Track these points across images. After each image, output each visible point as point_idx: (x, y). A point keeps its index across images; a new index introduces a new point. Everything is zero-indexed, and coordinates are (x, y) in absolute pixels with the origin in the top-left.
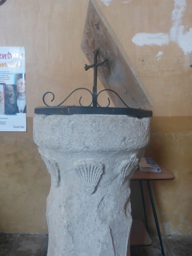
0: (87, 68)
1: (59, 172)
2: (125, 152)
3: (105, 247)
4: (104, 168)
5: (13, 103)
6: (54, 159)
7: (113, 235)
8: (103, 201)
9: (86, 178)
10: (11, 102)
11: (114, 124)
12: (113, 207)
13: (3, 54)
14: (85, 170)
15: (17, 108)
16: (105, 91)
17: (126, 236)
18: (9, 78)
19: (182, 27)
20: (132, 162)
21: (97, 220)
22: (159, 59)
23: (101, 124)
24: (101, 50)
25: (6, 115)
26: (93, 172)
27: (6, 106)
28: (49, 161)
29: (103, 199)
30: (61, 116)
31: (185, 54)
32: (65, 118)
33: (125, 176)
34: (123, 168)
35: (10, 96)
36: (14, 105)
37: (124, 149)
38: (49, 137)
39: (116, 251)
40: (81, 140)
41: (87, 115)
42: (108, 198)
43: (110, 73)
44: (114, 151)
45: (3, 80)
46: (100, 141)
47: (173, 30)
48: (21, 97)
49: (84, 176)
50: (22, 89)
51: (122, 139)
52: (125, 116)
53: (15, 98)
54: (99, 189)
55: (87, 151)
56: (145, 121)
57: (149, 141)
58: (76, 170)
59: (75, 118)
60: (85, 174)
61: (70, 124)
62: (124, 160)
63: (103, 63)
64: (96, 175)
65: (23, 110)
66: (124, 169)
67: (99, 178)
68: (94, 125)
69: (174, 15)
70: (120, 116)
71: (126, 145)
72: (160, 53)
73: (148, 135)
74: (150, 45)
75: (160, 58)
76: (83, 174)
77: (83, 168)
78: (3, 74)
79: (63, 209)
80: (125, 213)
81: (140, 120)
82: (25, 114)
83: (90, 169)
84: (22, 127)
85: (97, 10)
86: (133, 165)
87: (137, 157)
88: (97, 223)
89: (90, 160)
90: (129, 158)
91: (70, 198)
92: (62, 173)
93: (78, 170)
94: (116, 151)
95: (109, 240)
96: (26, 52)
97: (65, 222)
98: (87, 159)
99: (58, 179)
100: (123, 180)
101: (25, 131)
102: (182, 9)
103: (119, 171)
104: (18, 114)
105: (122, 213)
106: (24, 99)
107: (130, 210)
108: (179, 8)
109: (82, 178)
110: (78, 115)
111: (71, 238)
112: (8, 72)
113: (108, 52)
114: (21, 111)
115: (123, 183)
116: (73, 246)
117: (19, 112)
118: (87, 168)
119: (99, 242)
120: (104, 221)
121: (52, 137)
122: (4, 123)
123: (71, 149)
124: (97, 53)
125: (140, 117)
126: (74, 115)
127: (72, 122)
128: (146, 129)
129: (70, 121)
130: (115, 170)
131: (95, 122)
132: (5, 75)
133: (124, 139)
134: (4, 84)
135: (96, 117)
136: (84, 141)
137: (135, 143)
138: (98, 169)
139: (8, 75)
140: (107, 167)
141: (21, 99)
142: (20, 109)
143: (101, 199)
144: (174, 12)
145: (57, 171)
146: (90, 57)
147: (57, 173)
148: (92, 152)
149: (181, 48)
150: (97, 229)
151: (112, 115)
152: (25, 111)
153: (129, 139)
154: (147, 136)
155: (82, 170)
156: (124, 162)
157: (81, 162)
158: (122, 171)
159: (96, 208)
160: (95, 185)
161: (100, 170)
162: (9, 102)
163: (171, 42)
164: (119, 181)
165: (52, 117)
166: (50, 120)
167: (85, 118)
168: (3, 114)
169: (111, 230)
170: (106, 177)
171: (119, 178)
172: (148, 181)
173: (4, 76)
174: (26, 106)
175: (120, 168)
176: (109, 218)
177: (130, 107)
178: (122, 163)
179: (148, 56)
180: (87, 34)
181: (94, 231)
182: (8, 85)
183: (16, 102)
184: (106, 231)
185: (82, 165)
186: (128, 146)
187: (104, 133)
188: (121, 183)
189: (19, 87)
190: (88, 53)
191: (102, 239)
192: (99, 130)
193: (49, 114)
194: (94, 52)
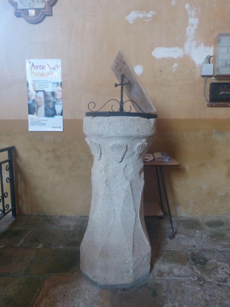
0: (116, 85)
1: (101, 150)
2: (138, 138)
3: (127, 193)
4: (127, 147)
5: (51, 107)
6: (98, 142)
7: (132, 188)
8: (126, 167)
9: (117, 153)
10: (49, 106)
11: (133, 121)
12: (132, 171)
13: (43, 66)
14: (117, 148)
15: (55, 111)
16: (130, 101)
17: (140, 191)
18: (48, 86)
19: (195, 42)
20: (143, 144)
21: (123, 178)
22: (174, 70)
23: (125, 122)
24: (126, 75)
25: (46, 117)
26: (121, 149)
27: (46, 109)
28: (95, 143)
29: (126, 166)
30: (103, 117)
31: (197, 65)
32: (106, 118)
33: (139, 153)
34: (138, 147)
35: (49, 101)
36: (52, 109)
37: (138, 136)
38: (96, 129)
39: (134, 197)
40: (114, 130)
41: (118, 117)
42: (129, 166)
43: (132, 89)
44: (132, 137)
45: (43, 88)
46: (125, 131)
47: (187, 45)
48: (59, 102)
49: (115, 151)
50: (59, 95)
51: (137, 130)
52: (139, 117)
53: (53, 103)
54: (124, 160)
55: (118, 137)
56: (152, 121)
57: (154, 133)
58: (111, 148)
59: (111, 118)
60: (116, 150)
61: (109, 121)
62: (138, 142)
63: (127, 83)
64: (122, 150)
65: (60, 113)
66: (138, 149)
67: (124, 153)
68: (122, 122)
69: (188, 31)
70: (136, 117)
71: (139, 134)
72: (176, 65)
73: (154, 129)
74: (167, 58)
75: (176, 69)
76: (115, 149)
77: (115, 146)
78: (43, 82)
79: (103, 172)
80: (140, 176)
81: (148, 120)
82: (62, 117)
83: (119, 147)
84: (60, 128)
85: (123, 56)
86: (144, 146)
87: (147, 142)
88: (123, 179)
89: (119, 142)
90: (141, 142)
91: (107, 166)
92: (103, 151)
93: (112, 148)
94: (134, 137)
95: (130, 190)
96: (62, 63)
97: (104, 179)
98: (117, 141)
99: (100, 155)
100: (138, 156)
101: (62, 131)
102: (195, 27)
103: (136, 150)
104: (56, 116)
105: (138, 176)
106: (61, 104)
107: (143, 176)
108: (192, 25)
109: (114, 152)
110: (113, 117)
111: (108, 188)
112: (47, 81)
113: (130, 78)
114: (59, 114)
115: (138, 158)
116: (109, 192)
117: (56, 115)
118: (117, 147)
119: (124, 190)
120: (127, 178)
121: (98, 129)
122: (44, 124)
123: (109, 135)
124: (123, 77)
125: (148, 118)
126: (111, 117)
127: (110, 121)
128: (152, 125)
129: (108, 120)
130: (133, 149)
131: (122, 120)
132: (45, 83)
133: (138, 130)
134: (44, 91)
135: (123, 118)
136: (116, 131)
137: (144, 133)
138: (123, 147)
139: (47, 83)
140: (129, 146)
141: (58, 104)
142: (57, 113)
143: (125, 166)
144: (188, 29)
145: (100, 150)
146: (117, 75)
147: (100, 151)
148: (120, 137)
149: (193, 60)
150: (123, 183)
151: (132, 117)
152: (62, 114)
153: (141, 130)
154: (152, 130)
155: (115, 147)
156: (139, 144)
157: (114, 143)
158: (137, 149)
159: (122, 171)
160: (122, 157)
161: (125, 148)
162: (48, 106)
163: (184, 55)
164: (136, 156)
165: (98, 118)
166: (97, 119)
167: (117, 119)
168: (44, 117)
169: (131, 184)
170: (128, 153)
171: (136, 154)
172: (160, 166)
173: (43, 84)
174: (62, 110)
175: (136, 147)
176: (130, 177)
177: (145, 112)
178: (137, 144)
179: (165, 67)
180: (117, 63)
181: (121, 184)
182: (47, 92)
183: (54, 107)
184: (128, 184)
185: (115, 144)
186: (141, 134)
187: (127, 126)
188: (137, 158)
189: (56, 94)
190: (116, 73)
191: (126, 189)
192: (124, 125)
193: (95, 116)
194: (121, 75)
